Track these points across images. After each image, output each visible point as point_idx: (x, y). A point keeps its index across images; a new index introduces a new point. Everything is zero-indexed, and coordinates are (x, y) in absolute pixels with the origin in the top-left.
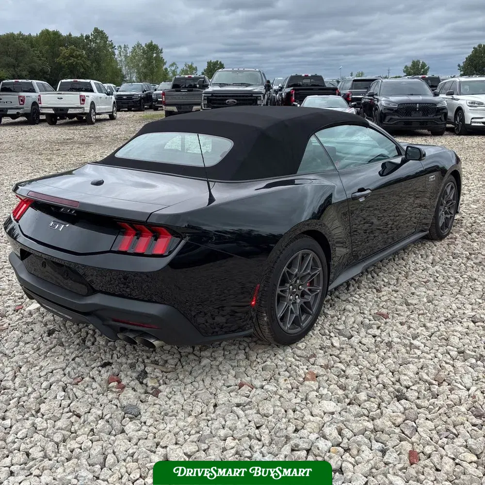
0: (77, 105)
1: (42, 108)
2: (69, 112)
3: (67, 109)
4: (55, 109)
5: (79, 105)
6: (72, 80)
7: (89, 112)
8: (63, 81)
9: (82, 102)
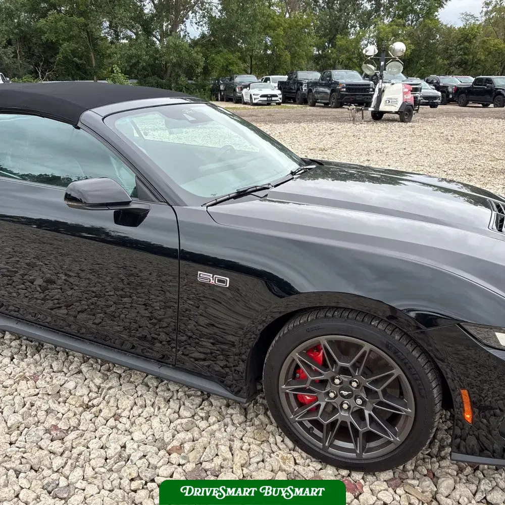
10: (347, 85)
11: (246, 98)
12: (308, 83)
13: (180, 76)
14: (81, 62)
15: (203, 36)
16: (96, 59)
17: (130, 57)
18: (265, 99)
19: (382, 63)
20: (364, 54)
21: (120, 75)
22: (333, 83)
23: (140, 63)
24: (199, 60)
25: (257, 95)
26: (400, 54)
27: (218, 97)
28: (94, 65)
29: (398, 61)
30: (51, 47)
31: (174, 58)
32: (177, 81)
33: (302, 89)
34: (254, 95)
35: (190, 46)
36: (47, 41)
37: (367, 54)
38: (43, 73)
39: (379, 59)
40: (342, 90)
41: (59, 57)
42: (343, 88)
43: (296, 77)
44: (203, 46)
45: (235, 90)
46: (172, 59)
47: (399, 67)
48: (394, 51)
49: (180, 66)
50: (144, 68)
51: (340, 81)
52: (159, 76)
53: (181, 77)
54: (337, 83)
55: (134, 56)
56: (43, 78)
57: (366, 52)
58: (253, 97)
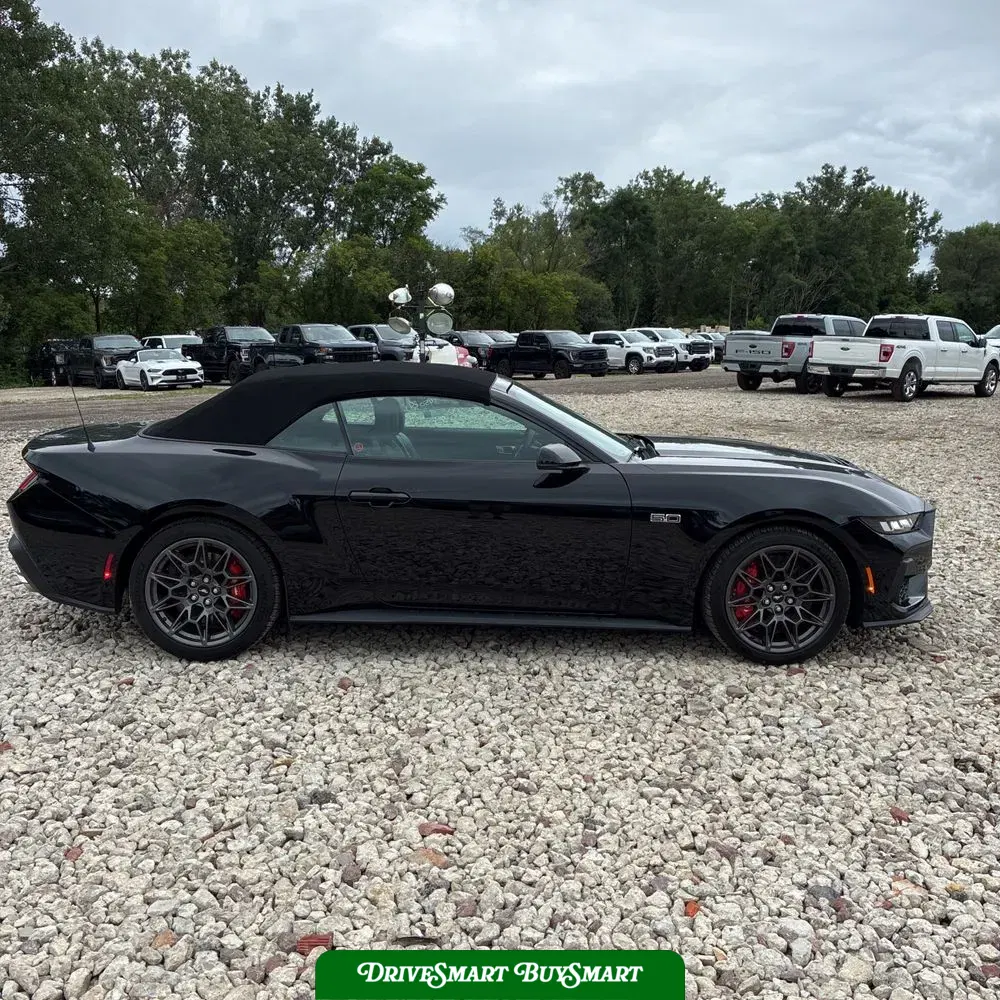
0: (875, 362)
1: (812, 364)
2: (855, 375)
3: (853, 368)
4: (832, 367)
5: (876, 363)
6: (893, 316)
7: (897, 376)
8: (876, 317)
9: (883, 358)
10: (335, 349)
11: (127, 378)
12: (251, 347)
18: (174, 377)
19: (422, 315)
20: (391, 302)
22: (307, 347)
25: (157, 371)
26: (446, 302)
27: (50, 378)
29: (442, 312)
33: (240, 358)
34: (149, 371)
37: (396, 301)
39: (415, 309)
40: (327, 357)
42: (329, 354)
43: (225, 337)
45: (98, 364)
47: (447, 321)
48: (436, 296)
51: (322, 342)
54: (317, 347)
57: (395, 298)
58: (149, 375)
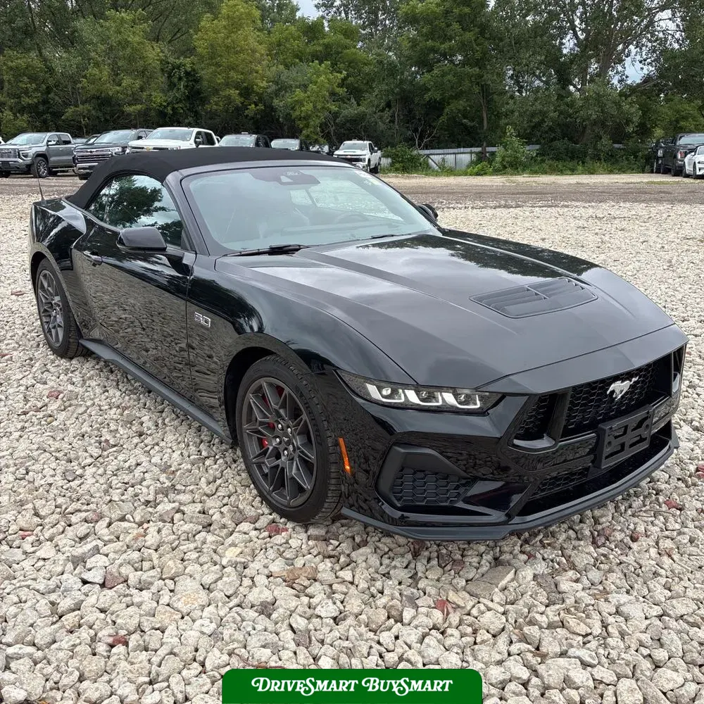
11: (689, 168)
13: (601, 138)
14: (472, 124)
15: (647, 79)
16: (489, 120)
17: (533, 115)
21: (514, 139)
23: (545, 122)
24: (632, 114)
25: (703, 163)
27: (653, 167)
28: (485, 128)
30: (436, 108)
31: (593, 113)
32: (596, 144)
34: (699, 163)
35: (621, 94)
36: (430, 101)
38: (421, 139)
41: (443, 119)
44: (643, 93)
45: (676, 157)
46: (591, 115)
49: (603, 125)
50: (551, 129)
52: (571, 139)
53: (603, 140)
55: (537, 114)
56: (419, 145)
58: (698, 166)
